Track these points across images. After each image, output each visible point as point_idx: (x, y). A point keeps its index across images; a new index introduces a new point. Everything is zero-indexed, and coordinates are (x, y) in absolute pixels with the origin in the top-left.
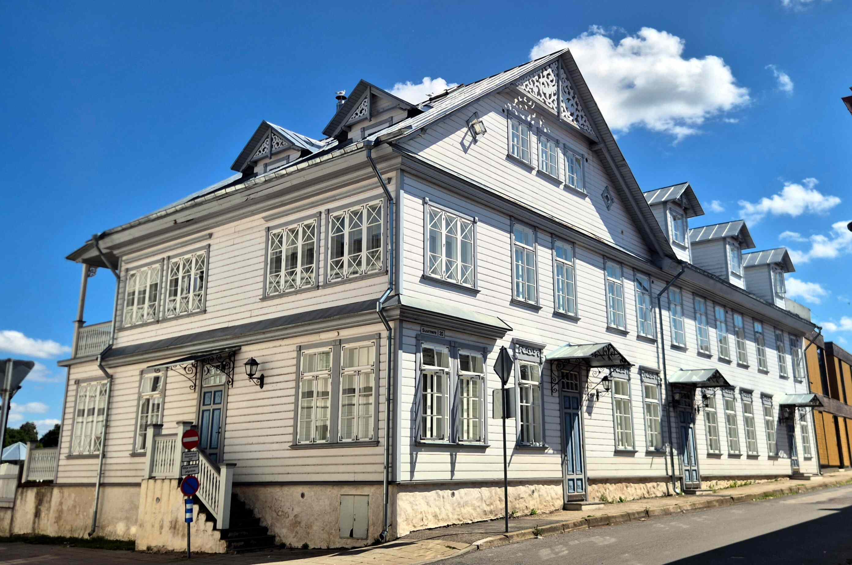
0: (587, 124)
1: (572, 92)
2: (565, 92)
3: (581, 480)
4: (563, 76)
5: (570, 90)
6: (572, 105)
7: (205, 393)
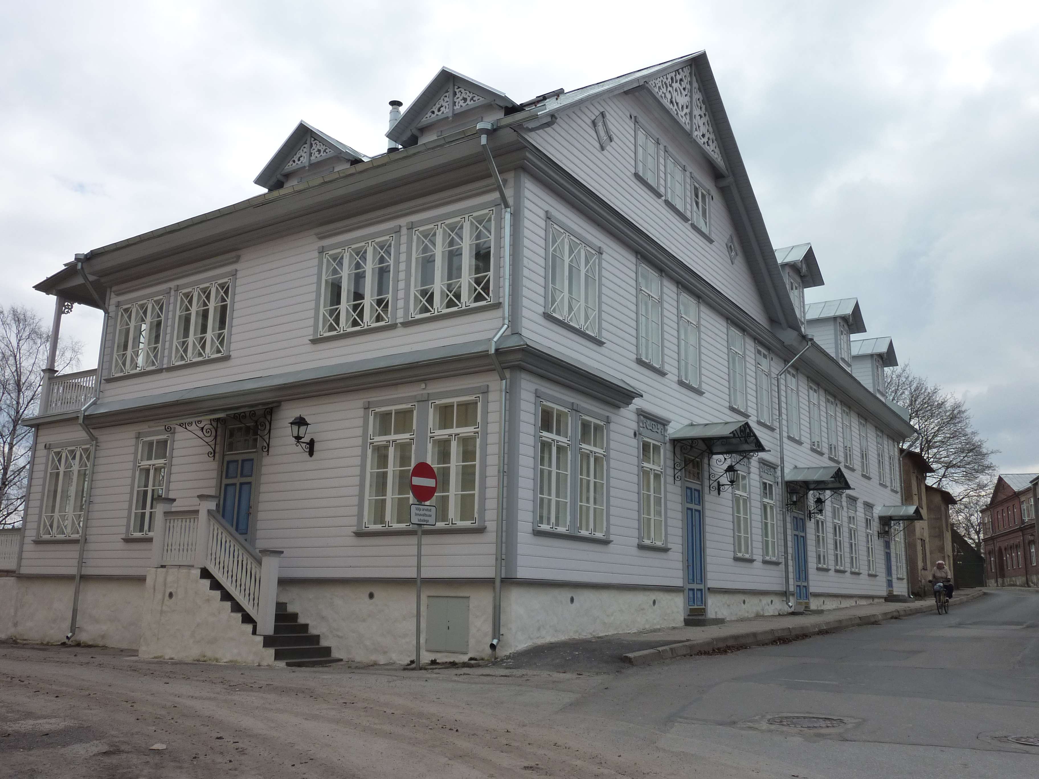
0: (717, 150)
1: (703, 107)
2: (698, 106)
3: (701, 590)
4: (695, 85)
5: (702, 104)
6: (704, 124)
7: (228, 462)
